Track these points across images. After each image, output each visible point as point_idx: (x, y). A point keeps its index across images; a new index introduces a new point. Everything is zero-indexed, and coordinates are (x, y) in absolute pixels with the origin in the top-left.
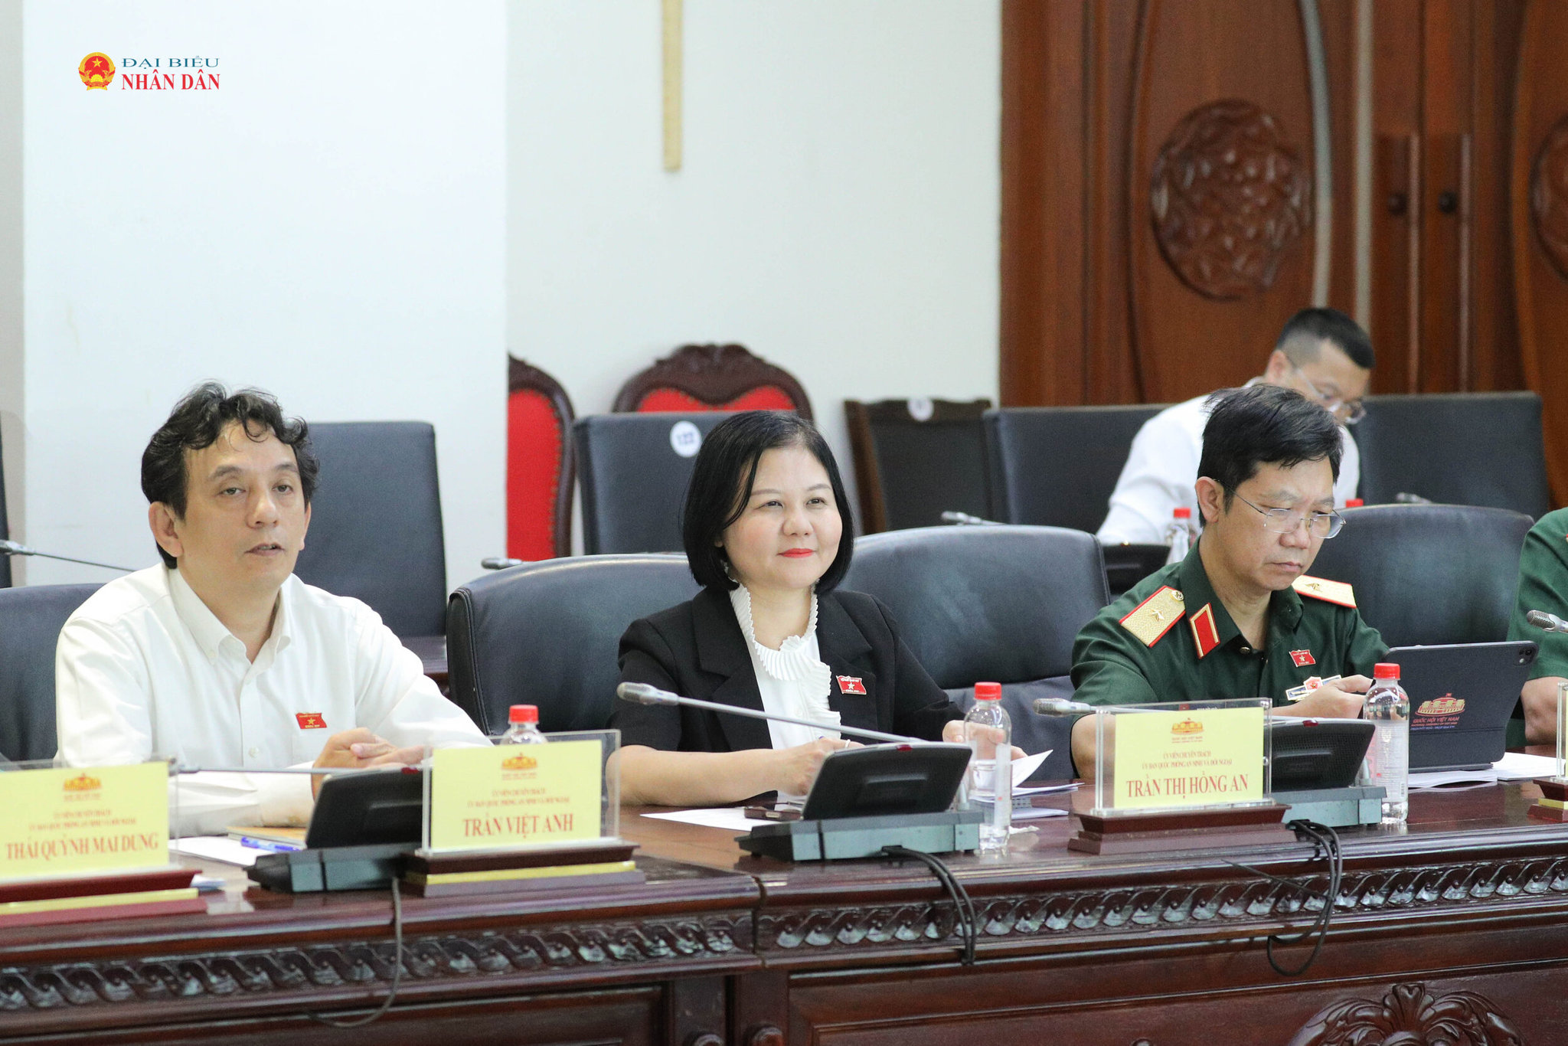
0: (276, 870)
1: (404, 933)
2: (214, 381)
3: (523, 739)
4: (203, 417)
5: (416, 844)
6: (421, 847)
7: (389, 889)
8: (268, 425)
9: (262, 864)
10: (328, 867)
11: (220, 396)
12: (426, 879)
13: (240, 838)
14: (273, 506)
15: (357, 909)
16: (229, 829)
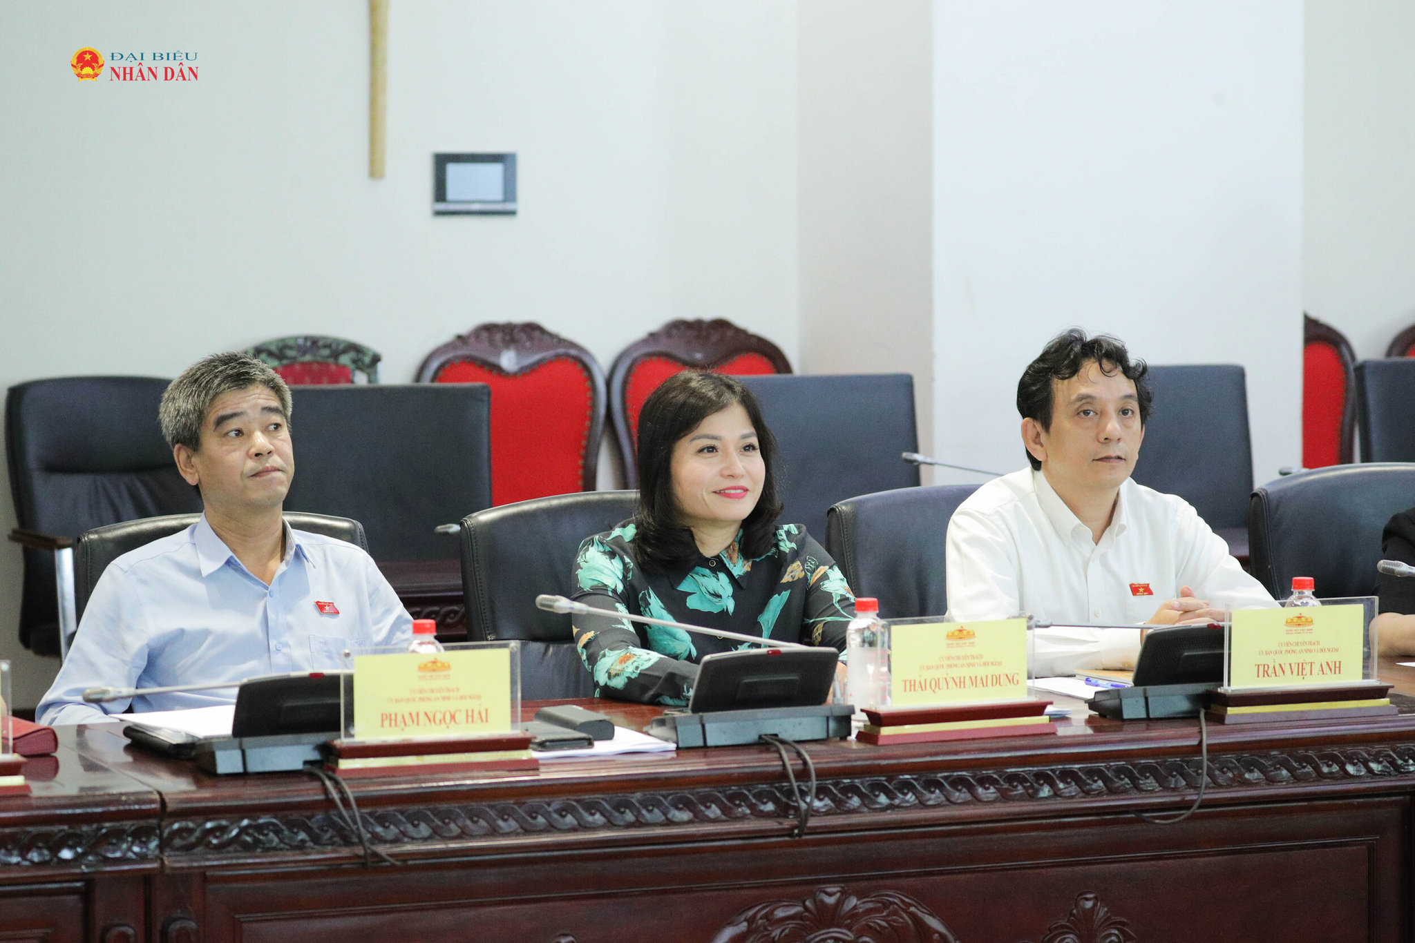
0: (1110, 702)
1: (1208, 751)
2: (1078, 328)
3: (1302, 603)
4: (1068, 355)
5: (1219, 683)
6: (1222, 685)
7: (1198, 718)
8: (1118, 364)
9: (1099, 698)
10: (1150, 700)
11: (1081, 339)
12: (1226, 710)
13: (1085, 678)
14: (1118, 426)
15: (1172, 732)
16: (1076, 671)
